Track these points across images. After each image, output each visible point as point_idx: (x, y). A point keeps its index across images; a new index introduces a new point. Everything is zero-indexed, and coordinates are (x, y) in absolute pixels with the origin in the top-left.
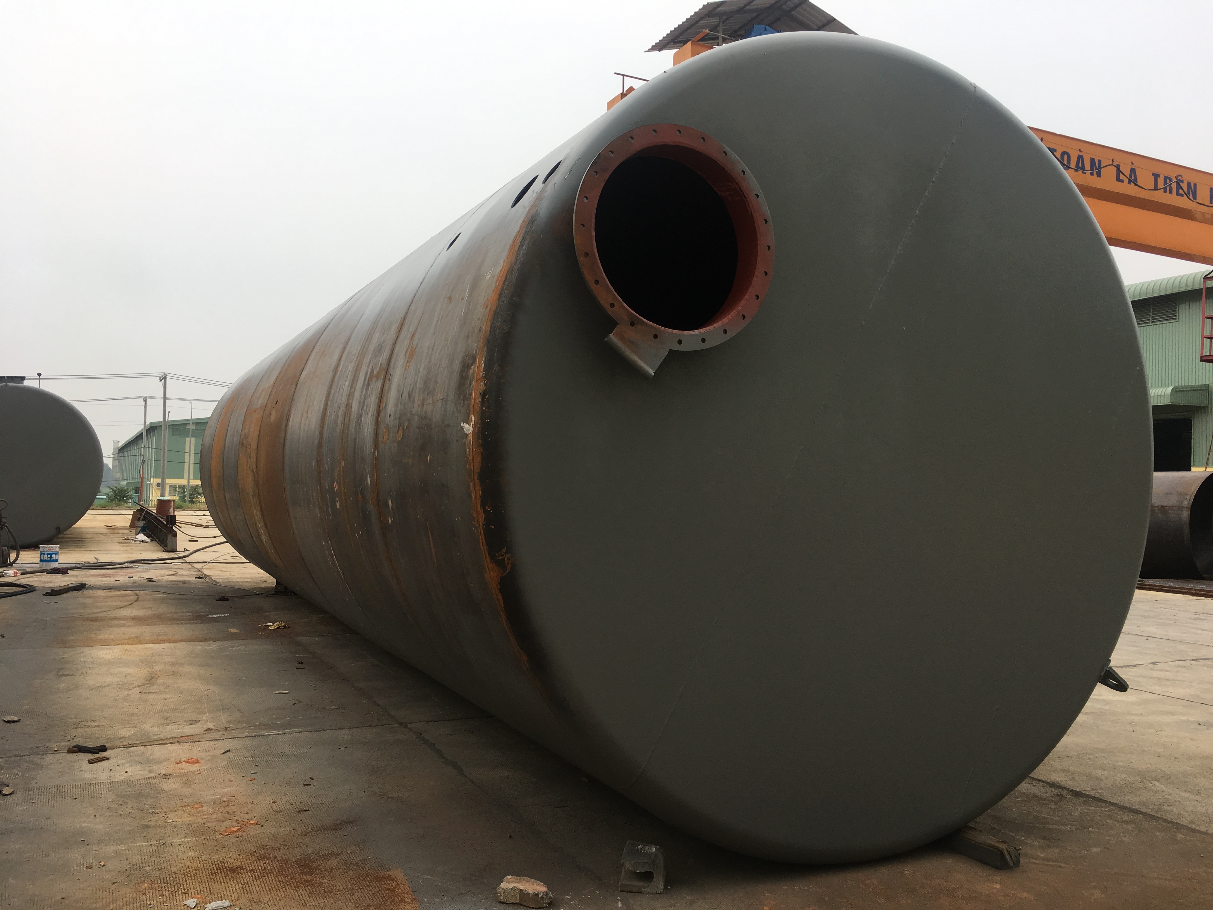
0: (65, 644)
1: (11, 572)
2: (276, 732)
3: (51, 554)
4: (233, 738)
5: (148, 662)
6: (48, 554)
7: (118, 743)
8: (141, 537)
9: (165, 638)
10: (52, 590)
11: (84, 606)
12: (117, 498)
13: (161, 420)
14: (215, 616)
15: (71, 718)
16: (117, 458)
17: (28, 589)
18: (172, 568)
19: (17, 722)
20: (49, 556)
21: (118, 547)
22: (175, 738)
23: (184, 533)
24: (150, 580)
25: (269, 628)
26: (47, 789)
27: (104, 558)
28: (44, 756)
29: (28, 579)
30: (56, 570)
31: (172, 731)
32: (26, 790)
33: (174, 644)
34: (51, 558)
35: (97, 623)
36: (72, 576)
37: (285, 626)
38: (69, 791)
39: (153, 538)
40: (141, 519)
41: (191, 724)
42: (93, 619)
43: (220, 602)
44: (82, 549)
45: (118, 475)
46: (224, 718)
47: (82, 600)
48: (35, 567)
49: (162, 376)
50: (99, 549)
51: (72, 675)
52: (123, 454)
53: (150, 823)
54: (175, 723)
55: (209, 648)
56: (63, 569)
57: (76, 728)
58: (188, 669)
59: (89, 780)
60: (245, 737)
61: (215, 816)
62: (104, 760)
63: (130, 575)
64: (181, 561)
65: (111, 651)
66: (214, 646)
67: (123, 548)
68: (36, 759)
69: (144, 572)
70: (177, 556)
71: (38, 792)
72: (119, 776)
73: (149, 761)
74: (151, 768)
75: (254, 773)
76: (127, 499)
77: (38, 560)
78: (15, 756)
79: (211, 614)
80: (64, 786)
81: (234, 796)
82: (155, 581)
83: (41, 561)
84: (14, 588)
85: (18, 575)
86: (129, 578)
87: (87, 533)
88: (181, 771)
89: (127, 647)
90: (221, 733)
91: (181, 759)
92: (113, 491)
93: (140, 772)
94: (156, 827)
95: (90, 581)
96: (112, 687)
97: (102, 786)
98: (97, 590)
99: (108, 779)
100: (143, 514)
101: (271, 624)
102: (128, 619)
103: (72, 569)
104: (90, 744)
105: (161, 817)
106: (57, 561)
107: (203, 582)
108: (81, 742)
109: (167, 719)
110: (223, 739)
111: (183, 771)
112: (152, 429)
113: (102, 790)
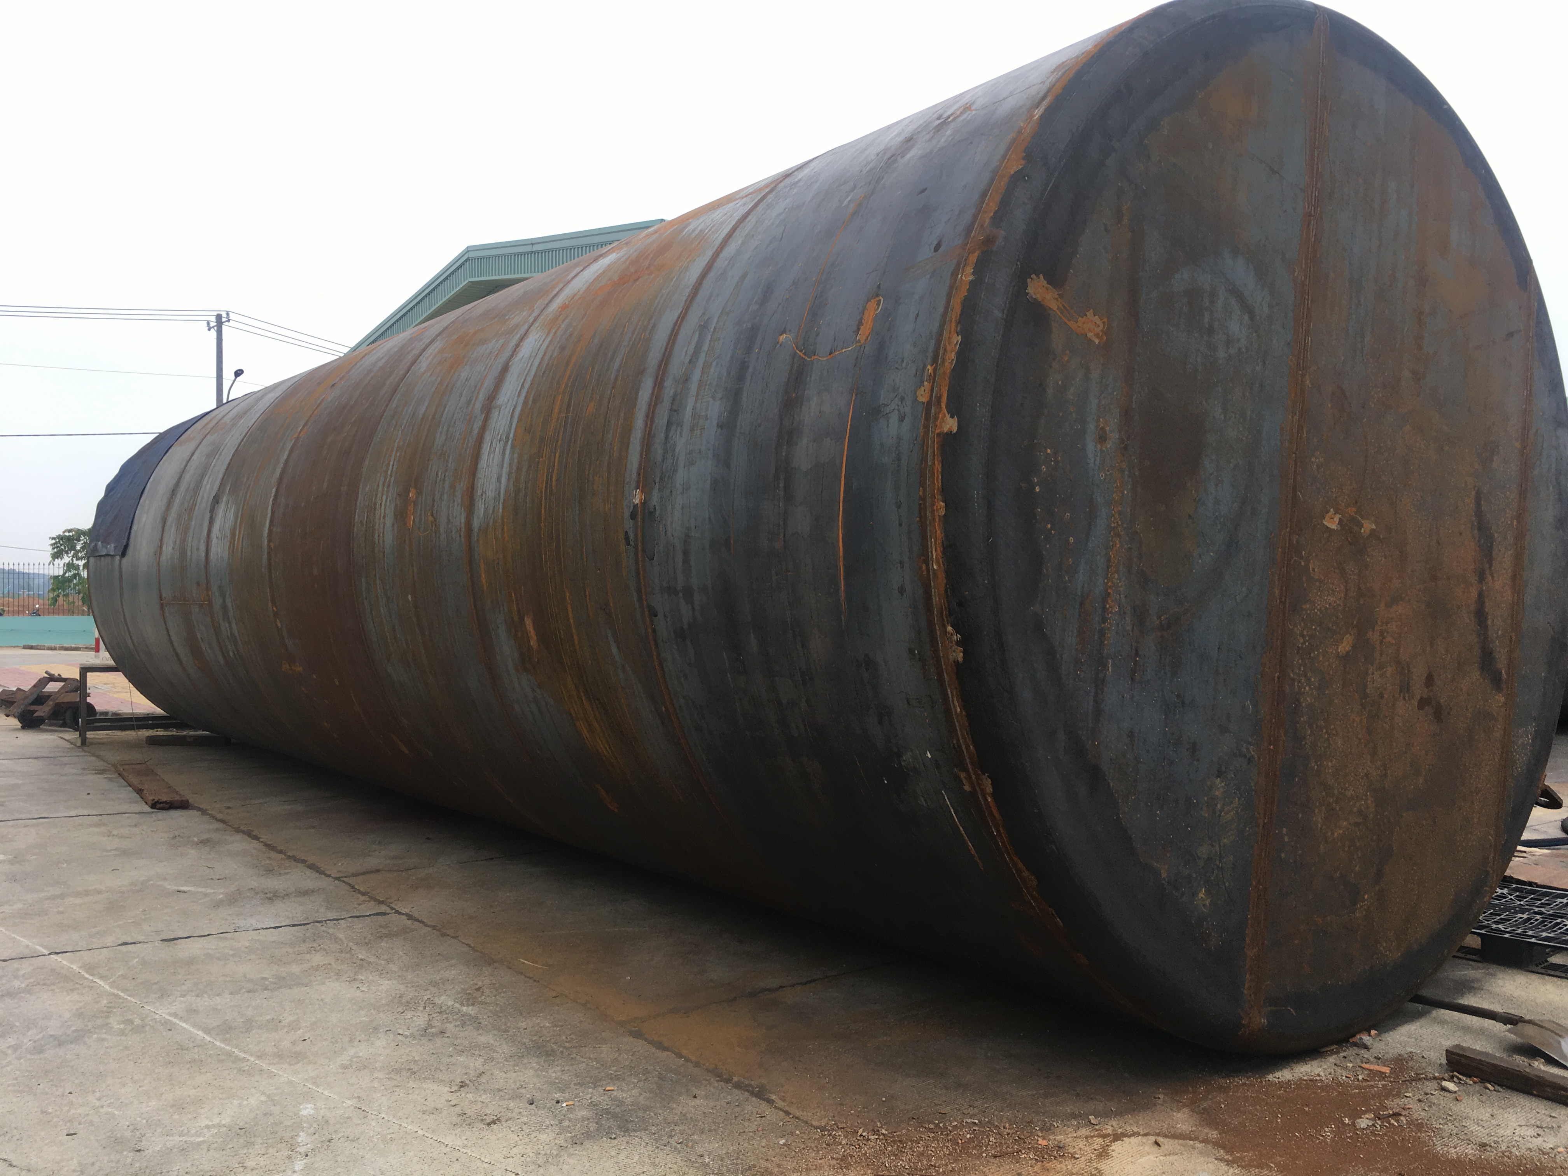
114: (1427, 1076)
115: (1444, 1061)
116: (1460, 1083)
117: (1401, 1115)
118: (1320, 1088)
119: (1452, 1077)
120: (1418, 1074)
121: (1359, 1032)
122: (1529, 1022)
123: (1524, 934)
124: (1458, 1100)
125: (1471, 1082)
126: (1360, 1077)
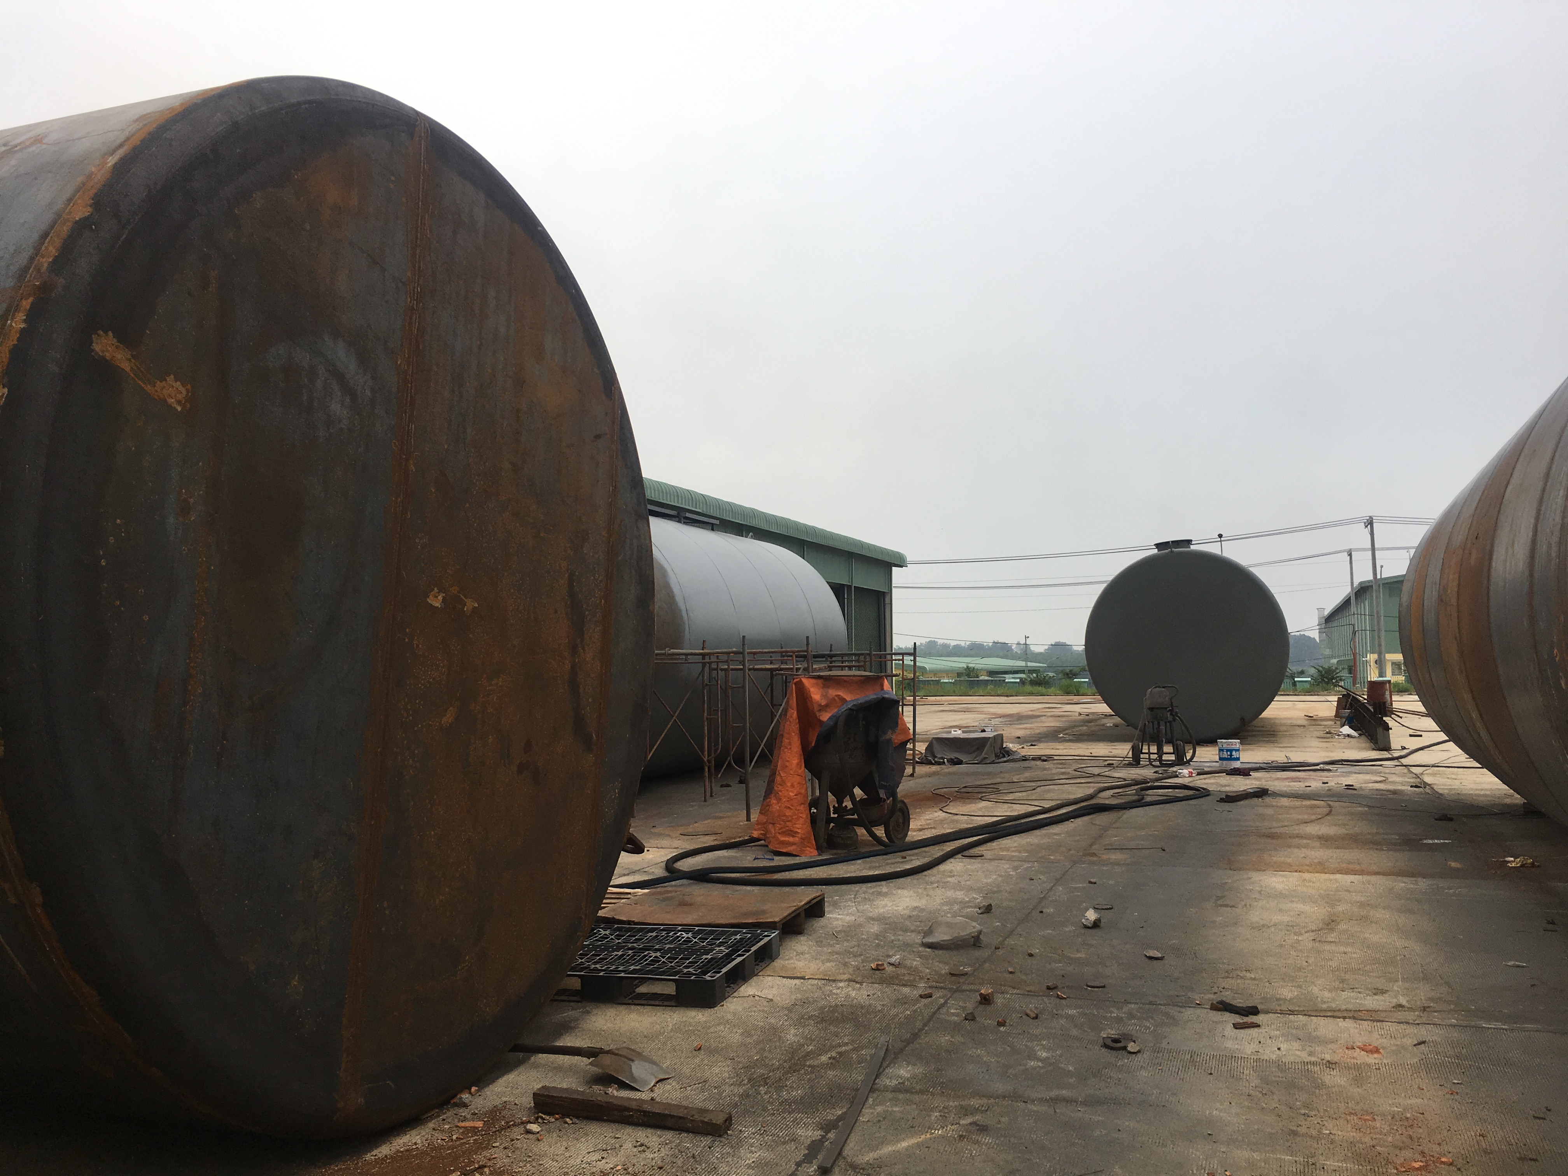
0: (1232, 865)
1: (1185, 772)
2: (1499, 1025)
3: (1231, 751)
4: (1434, 1024)
5: (1330, 899)
6: (1227, 751)
7: (1273, 1006)
8: (1346, 730)
9: (1358, 867)
10: (1227, 796)
11: (1263, 817)
12: (1324, 680)
13: (1371, 577)
14: (1430, 841)
15: (1223, 963)
16: (1324, 630)
17: (1202, 793)
18: (1381, 773)
19: (1159, 959)
20: (1229, 753)
21: (1315, 743)
22: (1351, 1010)
23: (1403, 726)
24: (1349, 787)
25: (1509, 864)
26: (1179, 1052)
27: (1296, 757)
28: (1183, 1010)
29: (1204, 781)
30: (1236, 771)
31: (1347, 999)
32: (1155, 1051)
33: (1369, 878)
34: (1231, 755)
35: (1274, 841)
36: (1255, 778)
37: (1533, 863)
38: (1204, 1061)
39: (1362, 732)
40: (1347, 707)
41: (1375, 994)
42: (1270, 835)
43: (1440, 822)
44: (1272, 745)
45: (1327, 652)
46: (1423, 993)
47: (1261, 810)
48: (1215, 767)
49: (1368, 521)
50: (1293, 745)
51: (1234, 906)
52: (1330, 625)
53: (1299, 1129)
54: (1354, 988)
55: (1415, 887)
56: (1245, 769)
57: (1227, 977)
58: (1380, 914)
59: (1231, 1052)
60: (1451, 1025)
61: (1390, 1139)
62: (1253, 1027)
63: (1325, 780)
64: (1395, 763)
65: (1285, 880)
66: (1423, 884)
67: (1324, 745)
68: (1173, 1011)
69: (1344, 776)
70: (1390, 756)
71: (1168, 1055)
72: (1269, 1053)
73: (1311, 1039)
74: (1313, 1049)
75: (1458, 1083)
76: (1336, 682)
77: (1217, 758)
78: (1151, 1003)
79: (1426, 839)
80: (1199, 1054)
81: (1423, 1114)
82: (1356, 789)
83: (1221, 759)
84: (1186, 791)
85: (1193, 775)
86: (1324, 783)
87: (1282, 725)
88: (1352, 1061)
89: (1306, 876)
90: (1416, 1013)
91: (1354, 1043)
92: (1319, 671)
93: (1297, 1053)
94: (1305, 1135)
95: (1274, 785)
96: (1280, 927)
97: (1246, 1063)
98: (1281, 798)
99: (1254, 1055)
100: (1350, 700)
101: (1512, 859)
102: (1313, 838)
103: (1256, 769)
104: (1239, 1002)
105: (1316, 1122)
106: (1238, 759)
107: (1421, 793)
108: (1228, 997)
109: (1343, 981)
110: (1418, 1024)
111: (1355, 1061)
112: (1362, 591)
113: (1245, 1068)
114: (515, 1122)
115: (532, 1105)
116: (544, 1122)
117: (485, 1167)
118: (414, 1156)
119: (537, 1118)
120: (508, 1123)
121: (461, 1092)
122: (609, 1052)
123: (616, 971)
124: (539, 1140)
125: (554, 1120)
126: (454, 1137)
